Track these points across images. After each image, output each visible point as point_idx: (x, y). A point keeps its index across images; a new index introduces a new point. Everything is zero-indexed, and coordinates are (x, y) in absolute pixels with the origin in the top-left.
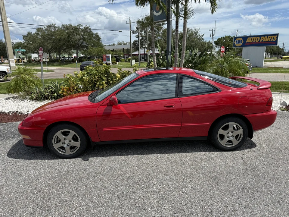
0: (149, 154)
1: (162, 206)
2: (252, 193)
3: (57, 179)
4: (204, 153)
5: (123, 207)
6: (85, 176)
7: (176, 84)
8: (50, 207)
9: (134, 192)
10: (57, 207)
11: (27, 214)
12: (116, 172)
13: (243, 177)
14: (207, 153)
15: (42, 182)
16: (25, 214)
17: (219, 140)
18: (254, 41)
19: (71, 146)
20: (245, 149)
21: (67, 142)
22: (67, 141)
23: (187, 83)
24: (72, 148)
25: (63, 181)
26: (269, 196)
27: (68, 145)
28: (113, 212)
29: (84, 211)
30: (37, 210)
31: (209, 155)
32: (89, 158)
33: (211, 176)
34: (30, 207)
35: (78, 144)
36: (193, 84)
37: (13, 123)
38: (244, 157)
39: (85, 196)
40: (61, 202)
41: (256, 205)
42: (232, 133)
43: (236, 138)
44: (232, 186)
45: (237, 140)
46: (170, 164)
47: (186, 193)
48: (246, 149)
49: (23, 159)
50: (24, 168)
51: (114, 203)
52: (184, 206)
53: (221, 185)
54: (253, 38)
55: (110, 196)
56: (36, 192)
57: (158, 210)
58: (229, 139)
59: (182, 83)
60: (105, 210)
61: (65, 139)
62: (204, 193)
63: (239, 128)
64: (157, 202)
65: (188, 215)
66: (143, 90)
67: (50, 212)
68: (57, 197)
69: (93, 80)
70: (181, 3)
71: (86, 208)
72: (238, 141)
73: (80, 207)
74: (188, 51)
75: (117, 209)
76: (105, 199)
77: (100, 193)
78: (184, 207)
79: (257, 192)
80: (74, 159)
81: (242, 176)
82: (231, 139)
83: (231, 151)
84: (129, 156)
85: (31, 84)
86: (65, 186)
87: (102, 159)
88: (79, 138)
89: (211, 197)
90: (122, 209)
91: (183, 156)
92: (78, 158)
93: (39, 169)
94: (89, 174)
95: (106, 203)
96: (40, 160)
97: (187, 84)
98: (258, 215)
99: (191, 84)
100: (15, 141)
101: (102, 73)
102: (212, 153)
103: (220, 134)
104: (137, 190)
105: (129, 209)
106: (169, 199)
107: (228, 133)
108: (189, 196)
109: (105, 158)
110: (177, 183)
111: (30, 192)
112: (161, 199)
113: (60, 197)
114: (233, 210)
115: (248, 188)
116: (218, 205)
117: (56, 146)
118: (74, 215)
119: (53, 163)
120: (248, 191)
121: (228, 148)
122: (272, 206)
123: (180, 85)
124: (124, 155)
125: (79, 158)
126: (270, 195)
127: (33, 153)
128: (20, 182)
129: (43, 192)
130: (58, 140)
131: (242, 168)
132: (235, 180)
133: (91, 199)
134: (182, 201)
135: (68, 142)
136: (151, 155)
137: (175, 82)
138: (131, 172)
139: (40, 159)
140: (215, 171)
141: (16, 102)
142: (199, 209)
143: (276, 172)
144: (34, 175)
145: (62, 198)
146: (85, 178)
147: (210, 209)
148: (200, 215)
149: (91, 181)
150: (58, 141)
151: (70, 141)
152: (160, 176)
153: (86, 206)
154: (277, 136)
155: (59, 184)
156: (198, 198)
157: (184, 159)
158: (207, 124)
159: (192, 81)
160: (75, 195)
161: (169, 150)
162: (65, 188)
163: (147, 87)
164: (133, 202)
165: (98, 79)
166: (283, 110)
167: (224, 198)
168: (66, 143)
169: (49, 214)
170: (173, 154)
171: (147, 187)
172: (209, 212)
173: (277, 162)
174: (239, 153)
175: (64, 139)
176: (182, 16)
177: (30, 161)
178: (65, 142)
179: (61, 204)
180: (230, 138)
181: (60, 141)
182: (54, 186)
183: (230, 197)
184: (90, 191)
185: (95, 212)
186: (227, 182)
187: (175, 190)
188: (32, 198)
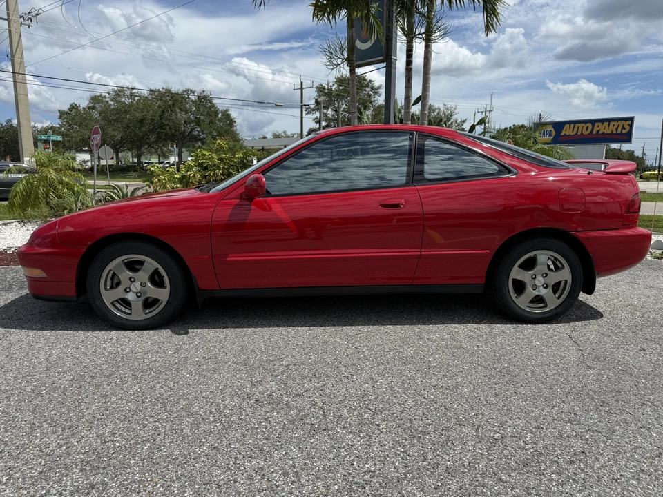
0: (339, 325)
1: (373, 424)
2: (604, 403)
3: (104, 367)
4: (475, 326)
5: (269, 425)
6: (176, 364)
7: (409, 165)
8: (78, 421)
9: (299, 395)
10: (96, 422)
11: (13, 434)
12: (256, 357)
13: (578, 372)
14: (482, 326)
15: (65, 373)
16: (10, 434)
17: (513, 295)
18: (579, 133)
19: (147, 298)
20: (576, 321)
21: (136, 286)
22: (137, 284)
23: (434, 162)
24: (149, 303)
25: (118, 371)
26: (649, 409)
27: (139, 295)
28: (243, 435)
29: (165, 431)
30: (41, 427)
31: (489, 329)
32: (189, 330)
33: (495, 368)
34: (26, 421)
35: (163, 294)
36: (449, 167)
37: (13, 267)
38: (574, 335)
39: (170, 401)
40: (108, 412)
41: (617, 425)
42: (544, 277)
43: (555, 293)
44: (551, 388)
45: (557, 296)
46: (391, 343)
47: (433, 400)
48: (578, 320)
49: (24, 329)
50: (24, 346)
51: (247, 415)
52: (429, 425)
53: (522, 386)
54: (577, 125)
55: (236, 401)
56: (44, 392)
57: (360, 431)
58: (536, 293)
59: (421, 162)
60: (223, 429)
61: (132, 280)
62: (480, 399)
63: (560, 265)
64: (358, 416)
65: (440, 443)
66: (325, 176)
67: (75, 431)
68: (99, 402)
69: (211, 180)
70: (419, 13)
71: (172, 426)
72: (559, 298)
73: (157, 423)
75: (253, 428)
76: (224, 408)
77: (211, 396)
78: (430, 428)
79: (617, 401)
80: (151, 332)
81: (573, 370)
82: (543, 292)
83: (541, 323)
84: (290, 329)
85: (65, 190)
86: (122, 382)
87: (223, 332)
88: (166, 280)
89: (498, 410)
90: (266, 429)
91: (424, 331)
92: (163, 331)
93: (61, 348)
94: (186, 360)
95: (225, 415)
96: (66, 332)
97: (435, 166)
98: (625, 446)
99: (444, 167)
100: (10, 297)
101: (232, 165)
102: (494, 326)
103: (514, 280)
104: (307, 390)
105: (285, 428)
106: (389, 411)
107: (535, 278)
108: (441, 406)
109: (230, 332)
110: (409, 379)
111: (30, 390)
112: (370, 409)
113: (105, 403)
114: (556, 436)
115: (591, 393)
116: (517, 425)
117: (109, 297)
118: (139, 438)
119: (98, 338)
120: (592, 399)
121: (533, 316)
122: (657, 428)
123: (418, 167)
124: (278, 326)
125: (165, 329)
126: (650, 407)
127: (52, 319)
128: (7, 371)
129: (65, 390)
130: (115, 281)
131: (572, 355)
132: (556, 377)
133: (186, 408)
134: (424, 414)
135: (139, 288)
136: (344, 327)
137: (405, 160)
138: (293, 356)
139: (67, 330)
140: (504, 360)
141: (25, 229)
142: (468, 431)
143: (659, 364)
144: (47, 359)
145: (112, 403)
146: (175, 366)
147: (496, 432)
148: (472, 445)
149: (190, 373)
150: (114, 285)
151: (143, 285)
152: (366, 365)
153: (172, 421)
154: (651, 300)
155: (108, 377)
156: (465, 410)
157: (425, 335)
158: (484, 253)
159: (448, 159)
160: (147, 398)
161: (390, 319)
162: (123, 384)
163: (335, 170)
164: (297, 415)
165: (223, 177)
166: (658, 258)
167: (533, 411)
168: (134, 290)
169: (74, 434)
170: (399, 326)
171: (333, 387)
172: (496, 438)
173: (658, 346)
174: (561, 328)
175: (130, 279)
176: (420, 36)
177: (40, 333)
178: (132, 287)
179: (107, 416)
180: (539, 291)
181: (118, 284)
182: (94, 381)
183: (548, 409)
184: (186, 391)
185: (194, 434)
186: (537, 380)
187: (404, 393)
188: (34, 402)
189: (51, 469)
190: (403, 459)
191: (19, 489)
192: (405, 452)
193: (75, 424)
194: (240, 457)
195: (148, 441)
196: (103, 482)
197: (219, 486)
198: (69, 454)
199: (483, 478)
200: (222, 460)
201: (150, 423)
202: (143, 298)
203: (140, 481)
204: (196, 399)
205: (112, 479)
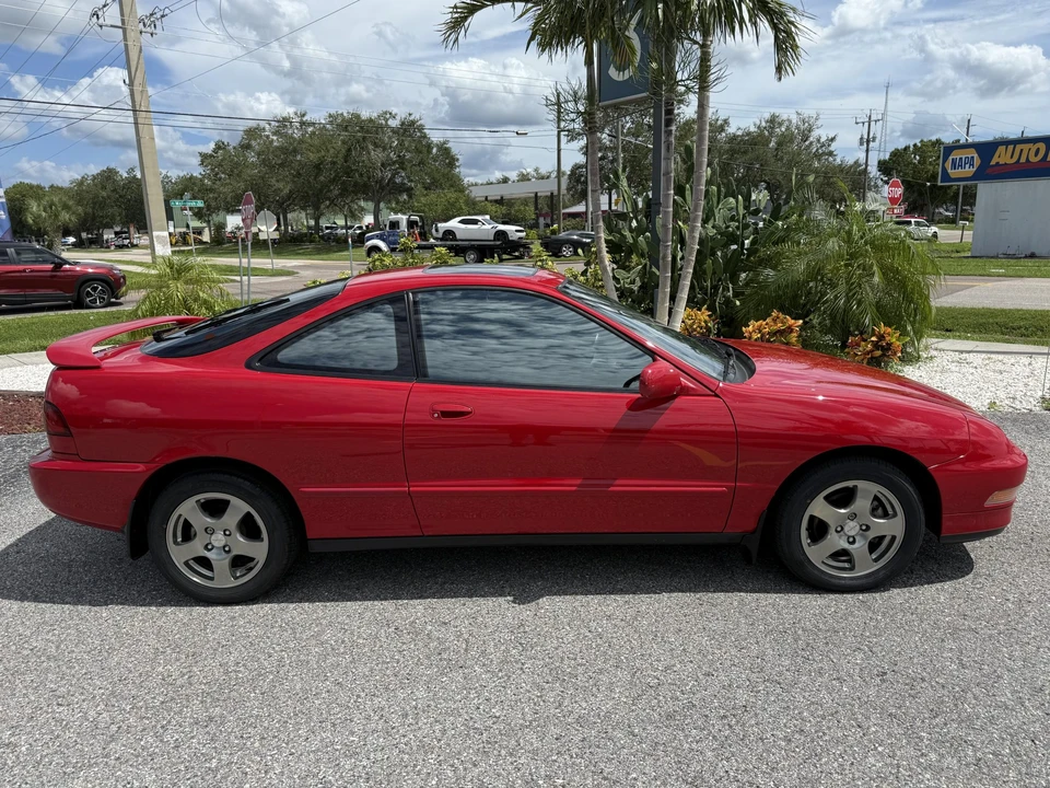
1: (518, 662)
5: (402, 659)
8: (202, 647)
9: (445, 624)
10: (220, 649)
11: (137, 659)
18: (1023, 160)
26: (860, 656)
28: (371, 670)
29: (291, 662)
30: (164, 652)
34: (149, 645)
39: (302, 626)
40: (234, 638)
41: (806, 676)
47: (599, 635)
51: (381, 646)
52: (582, 665)
54: (1019, 147)
57: (500, 670)
60: (351, 662)
64: (504, 652)
67: (198, 659)
70: (690, 39)
71: (298, 656)
73: (284, 653)
74: (731, 199)
75: (384, 662)
76: (359, 637)
78: (580, 669)
89: (672, 650)
90: (398, 663)
95: (357, 646)
105: (418, 663)
106: (543, 646)
108: (605, 643)
112: (520, 644)
114: (724, 686)
116: (684, 671)
122: (855, 681)
126: (864, 653)
133: (319, 634)
134: (580, 652)
142: (623, 675)
145: (240, 627)
147: (656, 678)
153: (299, 651)
156: (632, 648)
160: (277, 622)
164: (436, 648)
167: (714, 654)
169: (197, 662)
172: (651, 684)
179: (233, 642)
183: (734, 651)
184: (321, 614)
185: (320, 667)
186: (740, 612)
187: (569, 624)
188: (159, 623)
189: (172, 699)
190: (535, 704)
191: (142, 718)
192: (541, 696)
193: (198, 650)
194: (363, 695)
195: (271, 672)
196: (222, 716)
197: (334, 725)
198: (191, 684)
199: (614, 729)
200: (343, 697)
201: (276, 652)
203: (257, 716)
204: (330, 624)
205: (230, 712)
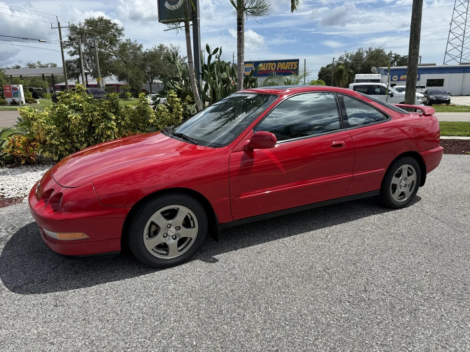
4: (376, 216)
17: (392, 193)
18: (269, 69)
22: (172, 229)
24: (182, 241)
27: (174, 237)
31: (385, 217)
32: (214, 257)
35: (192, 233)
42: (405, 181)
46: (355, 239)
49: (66, 289)
50: (98, 306)
54: (267, 64)
55: (338, 307)
56: (195, 343)
58: (401, 190)
72: (410, 191)
82: (404, 189)
86: (239, 315)
87: (240, 253)
91: (357, 225)
93: (136, 299)
94: (253, 283)
103: (393, 185)
104: (364, 286)
107: (401, 181)
110: (401, 262)
119: (153, 281)
121: (400, 204)
127: (78, 273)
128: (129, 335)
129: (209, 336)
131: (444, 226)
135: (174, 231)
140: (422, 236)
144: (144, 313)
146: (255, 290)
149: (273, 293)
151: (178, 229)
152: (367, 259)
155: (221, 314)
157: (363, 229)
158: (382, 171)
161: (326, 220)
168: (171, 234)
175: (167, 226)
177: (91, 289)
178: (169, 232)
181: (156, 232)
202: (178, 239)
